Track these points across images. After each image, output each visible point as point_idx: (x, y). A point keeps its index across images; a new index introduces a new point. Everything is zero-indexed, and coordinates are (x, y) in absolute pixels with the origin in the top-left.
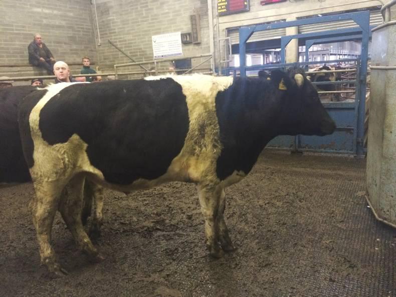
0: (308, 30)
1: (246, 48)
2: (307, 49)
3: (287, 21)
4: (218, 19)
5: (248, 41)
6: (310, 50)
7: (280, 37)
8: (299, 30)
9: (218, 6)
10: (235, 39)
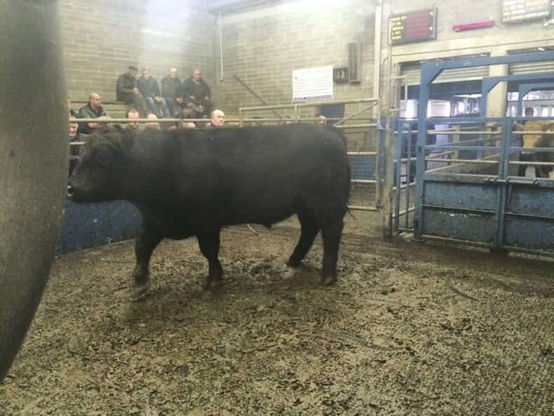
0: (523, 70)
1: (430, 92)
2: (520, 97)
3: (492, 55)
4: (391, 49)
5: (434, 82)
6: (525, 98)
7: (481, 78)
8: (509, 69)
9: (392, 31)
10: (414, 78)
